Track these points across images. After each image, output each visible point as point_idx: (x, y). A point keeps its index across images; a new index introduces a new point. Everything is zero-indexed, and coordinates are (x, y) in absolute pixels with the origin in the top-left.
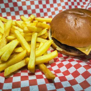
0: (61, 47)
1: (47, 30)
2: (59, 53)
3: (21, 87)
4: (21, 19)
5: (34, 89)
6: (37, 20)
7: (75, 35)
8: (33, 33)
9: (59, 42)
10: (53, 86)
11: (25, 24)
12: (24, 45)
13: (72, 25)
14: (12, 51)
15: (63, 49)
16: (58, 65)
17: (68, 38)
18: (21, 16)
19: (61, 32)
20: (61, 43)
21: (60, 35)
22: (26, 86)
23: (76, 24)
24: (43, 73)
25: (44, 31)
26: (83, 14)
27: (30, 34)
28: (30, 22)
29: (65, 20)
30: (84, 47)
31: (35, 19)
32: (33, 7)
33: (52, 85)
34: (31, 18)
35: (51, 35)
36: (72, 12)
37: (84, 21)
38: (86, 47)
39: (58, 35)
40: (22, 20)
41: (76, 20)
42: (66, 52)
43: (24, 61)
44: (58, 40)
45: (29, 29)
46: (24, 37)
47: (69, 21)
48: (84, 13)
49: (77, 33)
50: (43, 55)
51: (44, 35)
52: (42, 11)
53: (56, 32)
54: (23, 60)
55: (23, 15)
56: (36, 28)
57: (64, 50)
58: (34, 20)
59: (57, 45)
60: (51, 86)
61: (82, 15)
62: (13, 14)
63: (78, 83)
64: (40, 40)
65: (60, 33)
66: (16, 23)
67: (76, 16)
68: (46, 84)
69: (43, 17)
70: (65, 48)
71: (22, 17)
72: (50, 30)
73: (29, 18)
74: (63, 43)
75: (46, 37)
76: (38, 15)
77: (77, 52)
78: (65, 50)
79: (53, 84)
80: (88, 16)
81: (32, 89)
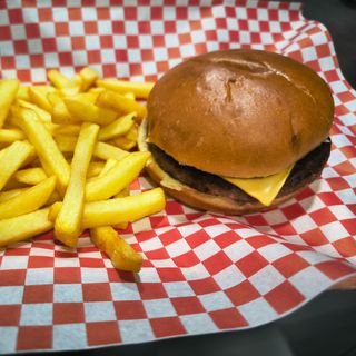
0: (178, 176)
1: (133, 118)
2: (171, 200)
3: (27, 283)
4: (48, 79)
5: (66, 294)
6: (103, 86)
7: (225, 133)
8: (85, 124)
9: (171, 160)
10: (132, 292)
11: (61, 95)
12: (50, 158)
13: (215, 100)
14: (9, 174)
15: (184, 183)
16: (160, 237)
17: (199, 144)
18: (48, 70)
19: (178, 122)
20: (176, 163)
21: (173, 133)
22: (41, 283)
23: (229, 98)
24: (106, 256)
25: (125, 124)
26: (257, 65)
27: (73, 128)
28: (77, 89)
29: (195, 85)
30: (256, 178)
31: (99, 82)
32: (93, 42)
33: (129, 288)
34: (83, 80)
35: (147, 136)
36: (221, 60)
37: (258, 89)
38: (261, 178)
39: (166, 134)
40: (53, 85)
41: (232, 85)
42: (192, 193)
43: (46, 212)
44: (167, 152)
45: (70, 111)
46: (54, 138)
47: (206, 88)
48: (261, 63)
49: (230, 126)
50: (112, 198)
51: (123, 136)
52: (122, 56)
53: (161, 123)
54: (41, 208)
55: (57, 69)
56: (95, 108)
57: (188, 188)
58: (94, 85)
59: (166, 171)
60: (126, 290)
61: (255, 70)
62: (23, 62)
63: (220, 290)
64: (106, 150)
65: (174, 127)
66: (30, 92)
67: (232, 71)
68: (112, 284)
69: (126, 79)
70: (191, 180)
71: (53, 75)
72: (144, 120)
73: (78, 78)
74: (183, 160)
75: (131, 145)
76: (110, 71)
77: (232, 196)
78: (191, 186)
79: (134, 285)
80: (275, 73)
81: (62, 293)
